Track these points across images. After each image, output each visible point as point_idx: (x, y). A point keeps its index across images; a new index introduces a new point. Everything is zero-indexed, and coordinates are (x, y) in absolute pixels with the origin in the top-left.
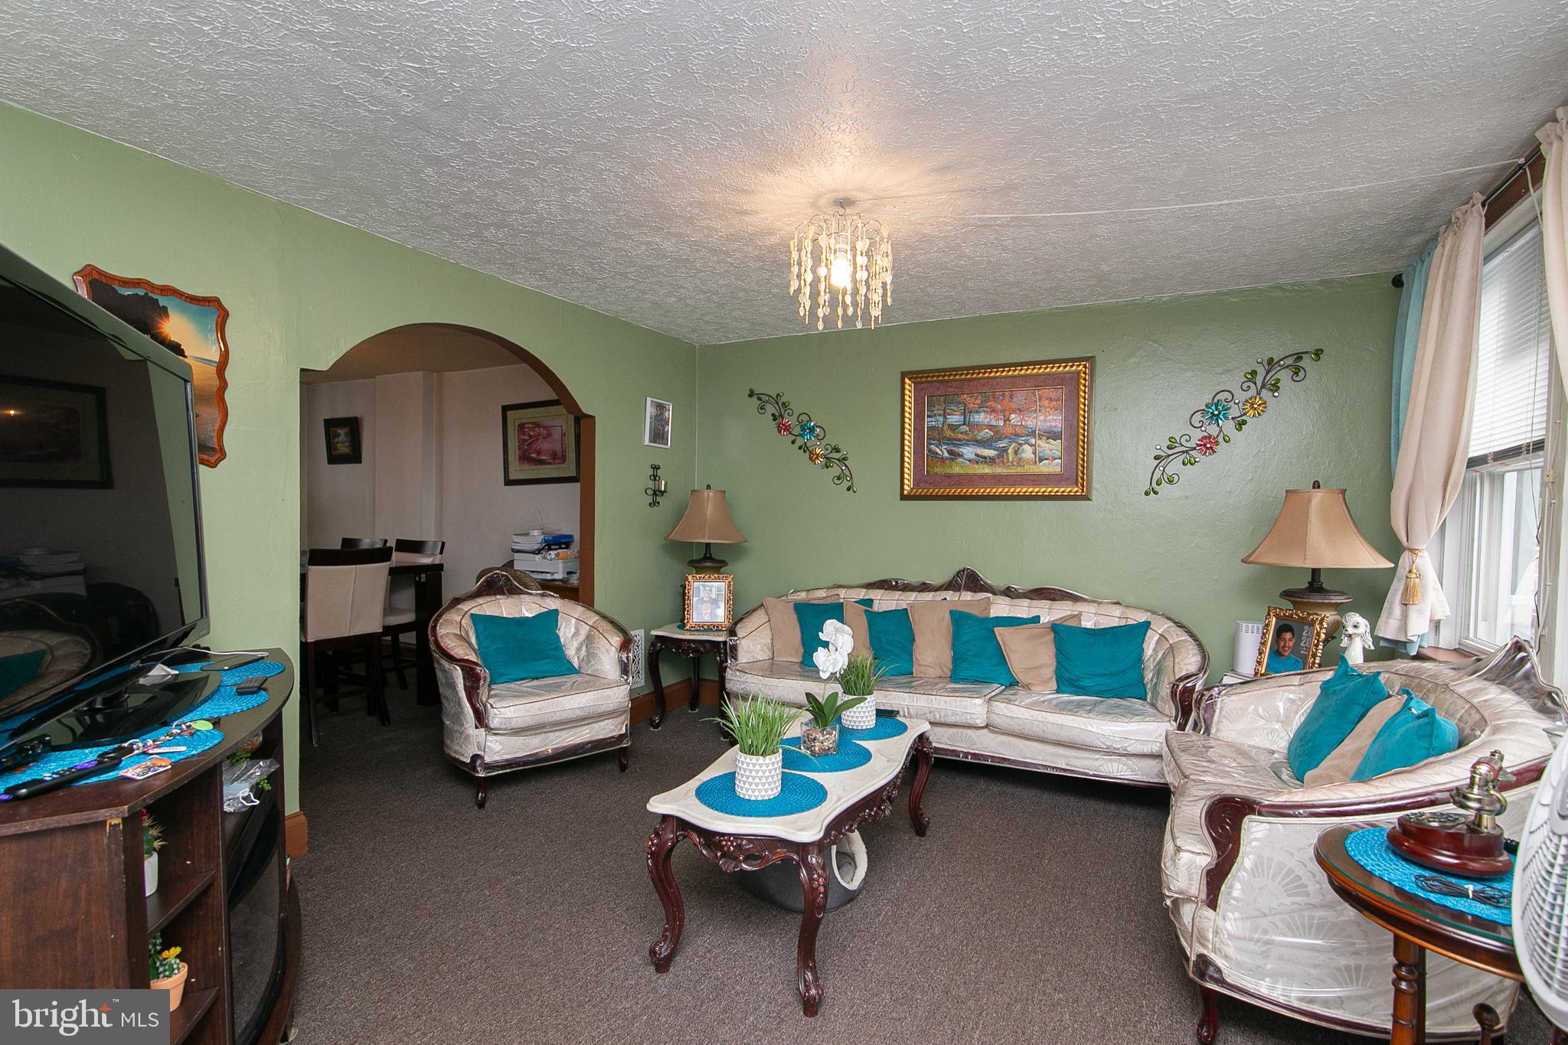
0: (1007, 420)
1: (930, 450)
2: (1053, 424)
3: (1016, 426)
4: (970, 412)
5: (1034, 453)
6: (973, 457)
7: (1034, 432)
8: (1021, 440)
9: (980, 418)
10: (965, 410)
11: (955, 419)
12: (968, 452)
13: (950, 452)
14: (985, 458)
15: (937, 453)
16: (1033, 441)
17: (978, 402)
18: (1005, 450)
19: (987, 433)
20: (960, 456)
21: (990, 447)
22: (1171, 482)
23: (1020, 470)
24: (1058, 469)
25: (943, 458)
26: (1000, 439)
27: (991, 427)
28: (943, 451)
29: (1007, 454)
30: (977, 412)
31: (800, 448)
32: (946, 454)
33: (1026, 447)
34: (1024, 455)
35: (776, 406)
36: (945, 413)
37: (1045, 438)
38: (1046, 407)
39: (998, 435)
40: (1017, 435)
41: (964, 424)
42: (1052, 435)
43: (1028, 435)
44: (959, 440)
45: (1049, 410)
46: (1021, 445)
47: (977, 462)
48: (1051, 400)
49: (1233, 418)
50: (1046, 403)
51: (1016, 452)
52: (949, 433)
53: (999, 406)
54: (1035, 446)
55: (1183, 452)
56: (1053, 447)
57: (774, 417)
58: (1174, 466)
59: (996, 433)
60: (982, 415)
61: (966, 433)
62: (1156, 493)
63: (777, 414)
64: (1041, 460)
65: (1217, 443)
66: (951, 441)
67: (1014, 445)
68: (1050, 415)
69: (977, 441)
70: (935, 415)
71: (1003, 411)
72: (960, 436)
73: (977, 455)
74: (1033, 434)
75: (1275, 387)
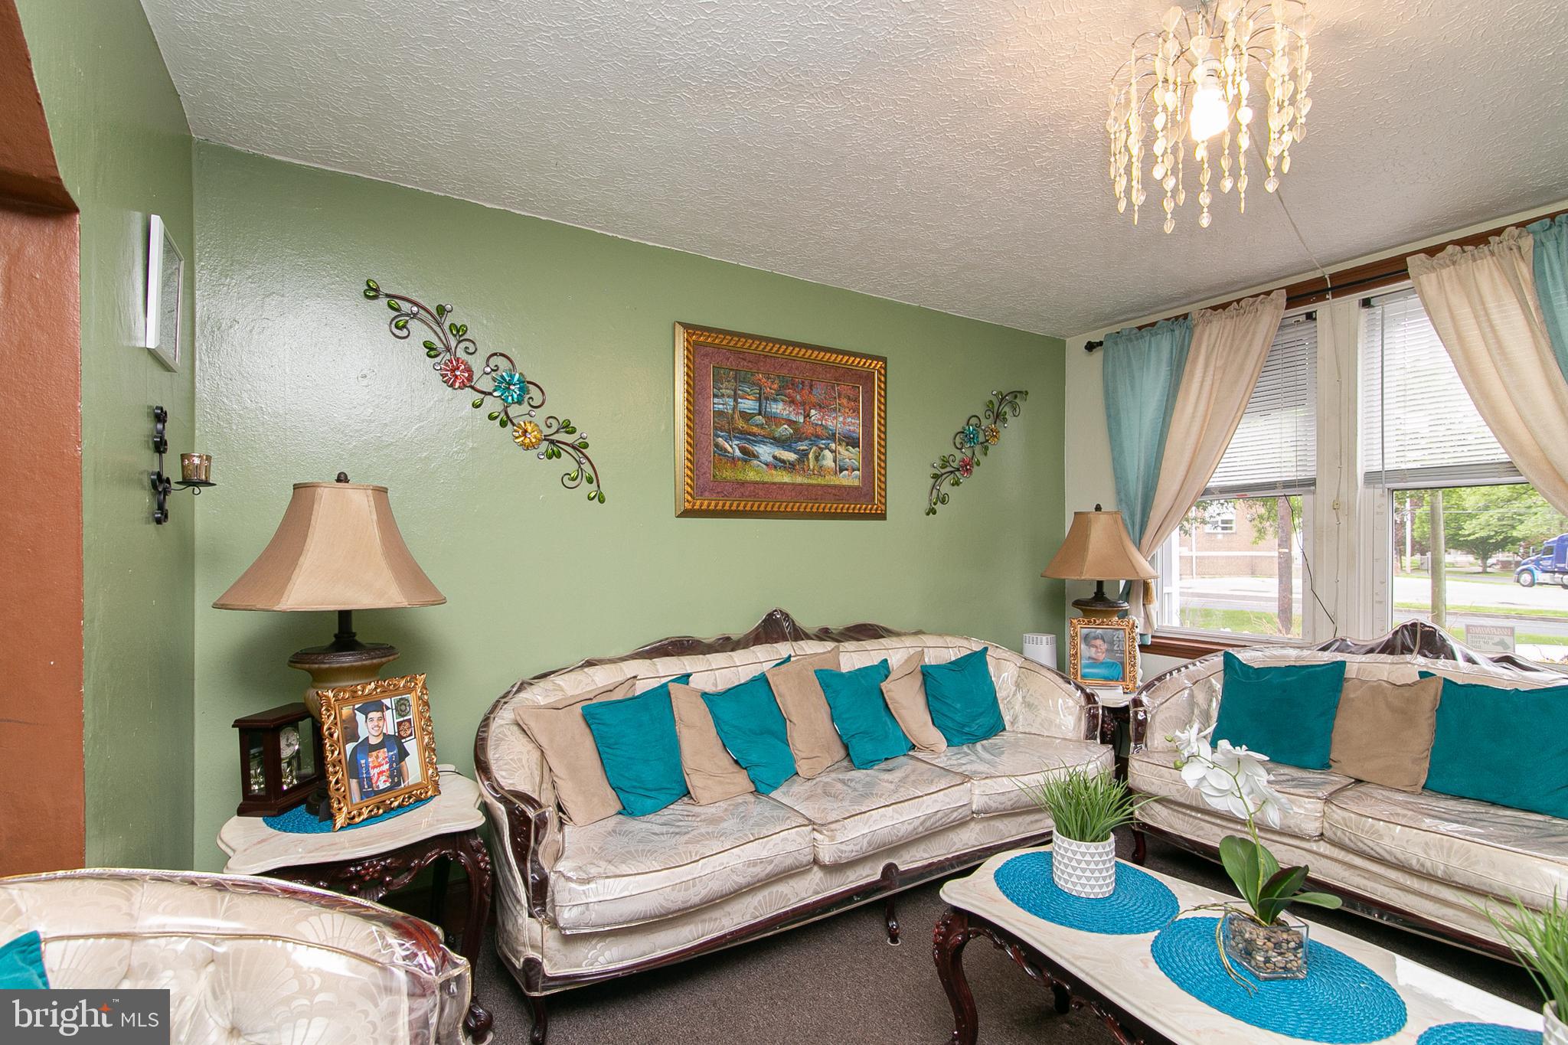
0: (807, 416)
1: (717, 445)
2: (852, 428)
3: (817, 425)
4: (767, 399)
5: (835, 461)
6: (770, 459)
7: (834, 435)
8: (822, 443)
9: (778, 408)
10: (760, 394)
11: (748, 405)
12: (765, 452)
13: (743, 450)
14: (783, 461)
15: (726, 451)
16: (833, 446)
17: (776, 386)
18: (804, 455)
19: (785, 430)
20: (756, 456)
21: (790, 449)
22: (943, 502)
23: (820, 481)
24: (856, 483)
25: (733, 458)
26: (800, 440)
27: (791, 423)
28: (733, 448)
29: (808, 459)
30: (775, 400)
31: (491, 417)
32: (738, 453)
33: (827, 452)
34: (825, 463)
35: (438, 330)
36: (735, 393)
37: (844, 444)
38: (844, 407)
39: (798, 435)
40: (818, 437)
41: (760, 414)
42: (852, 442)
43: (828, 438)
44: (754, 435)
45: (847, 410)
46: (821, 449)
47: (775, 467)
48: (849, 399)
49: (982, 443)
50: (844, 401)
51: (817, 458)
52: (741, 424)
53: (798, 397)
54: (835, 452)
55: (951, 472)
56: (851, 456)
57: (430, 349)
58: (945, 487)
59: (796, 430)
60: (780, 406)
61: (761, 426)
62: (934, 513)
63: (439, 345)
64: (841, 471)
65: (971, 466)
66: (744, 435)
67: (814, 448)
68: (849, 417)
69: (774, 439)
70: (723, 395)
71: (803, 404)
72: (755, 429)
73: (775, 457)
74: (832, 437)
75: (1005, 420)
